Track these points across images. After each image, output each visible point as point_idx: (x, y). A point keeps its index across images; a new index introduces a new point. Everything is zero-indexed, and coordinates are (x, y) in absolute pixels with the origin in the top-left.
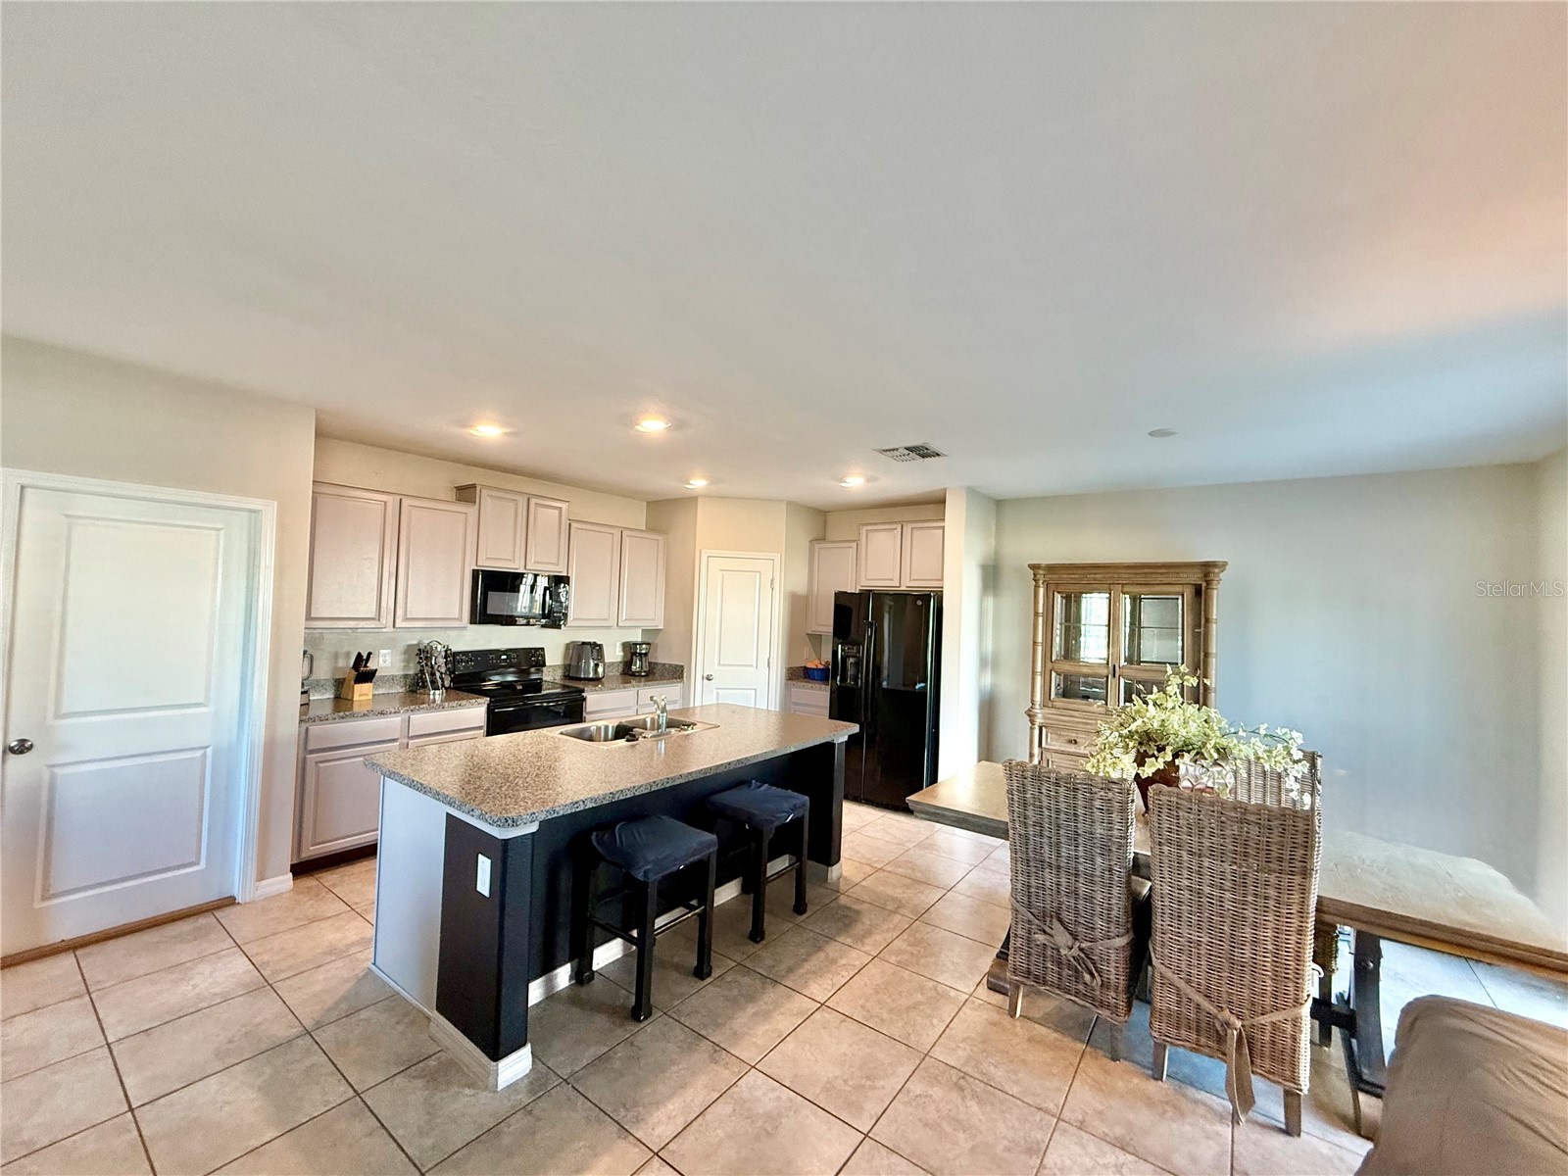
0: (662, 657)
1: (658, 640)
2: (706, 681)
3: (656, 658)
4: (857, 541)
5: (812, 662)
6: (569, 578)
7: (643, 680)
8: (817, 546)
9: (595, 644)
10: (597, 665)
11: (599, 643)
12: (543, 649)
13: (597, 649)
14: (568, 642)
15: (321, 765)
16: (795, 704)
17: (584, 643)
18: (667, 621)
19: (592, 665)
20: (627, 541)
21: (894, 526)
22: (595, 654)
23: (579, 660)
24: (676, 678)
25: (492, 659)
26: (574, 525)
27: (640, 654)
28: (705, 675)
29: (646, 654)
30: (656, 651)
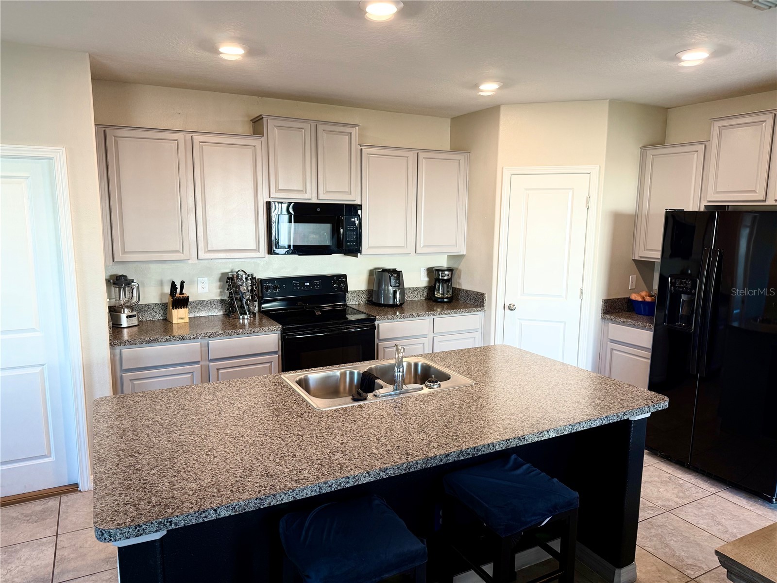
0: (466, 283)
1: (462, 266)
2: (507, 311)
3: (459, 284)
4: (705, 143)
5: (638, 293)
6: (361, 206)
7: (445, 306)
8: (650, 153)
9: (394, 271)
10: (395, 292)
11: (398, 269)
12: (345, 276)
13: (397, 274)
14: (371, 268)
15: (135, 382)
16: (613, 341)
17: (384, 270)
18: (469, 246)
19: (391, 291)
20: (423, 163)
21: (762, 118)
22: (393, 281)
23: (379, 285)
24: (476, 306)
25: (297, 286)
26: (366, 150)
27: (443, 280)
28: (507, 304)
29: (449, 281)
30: (459, 277)
